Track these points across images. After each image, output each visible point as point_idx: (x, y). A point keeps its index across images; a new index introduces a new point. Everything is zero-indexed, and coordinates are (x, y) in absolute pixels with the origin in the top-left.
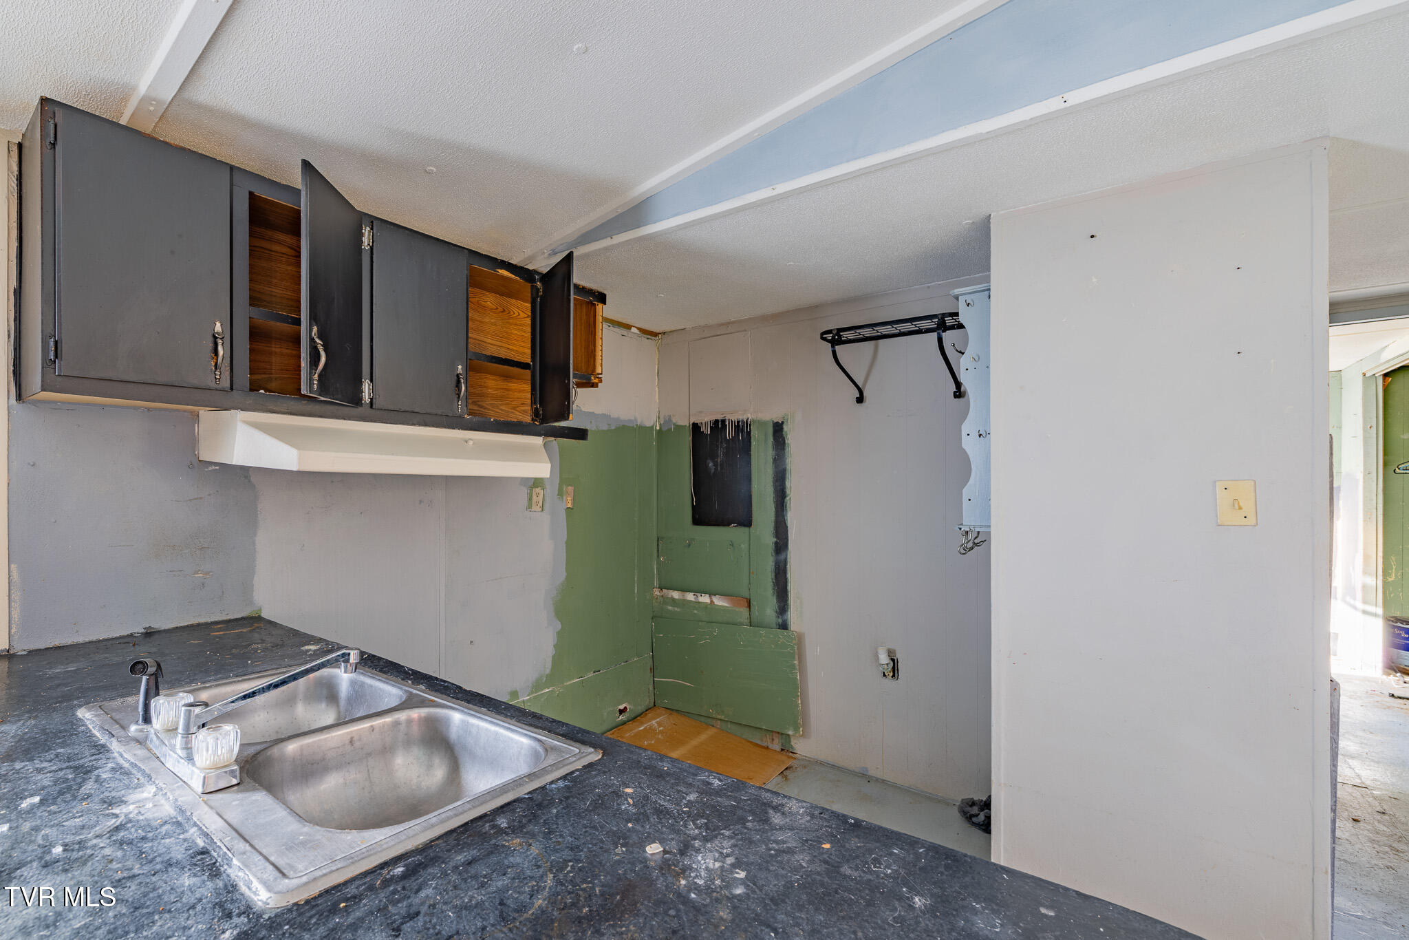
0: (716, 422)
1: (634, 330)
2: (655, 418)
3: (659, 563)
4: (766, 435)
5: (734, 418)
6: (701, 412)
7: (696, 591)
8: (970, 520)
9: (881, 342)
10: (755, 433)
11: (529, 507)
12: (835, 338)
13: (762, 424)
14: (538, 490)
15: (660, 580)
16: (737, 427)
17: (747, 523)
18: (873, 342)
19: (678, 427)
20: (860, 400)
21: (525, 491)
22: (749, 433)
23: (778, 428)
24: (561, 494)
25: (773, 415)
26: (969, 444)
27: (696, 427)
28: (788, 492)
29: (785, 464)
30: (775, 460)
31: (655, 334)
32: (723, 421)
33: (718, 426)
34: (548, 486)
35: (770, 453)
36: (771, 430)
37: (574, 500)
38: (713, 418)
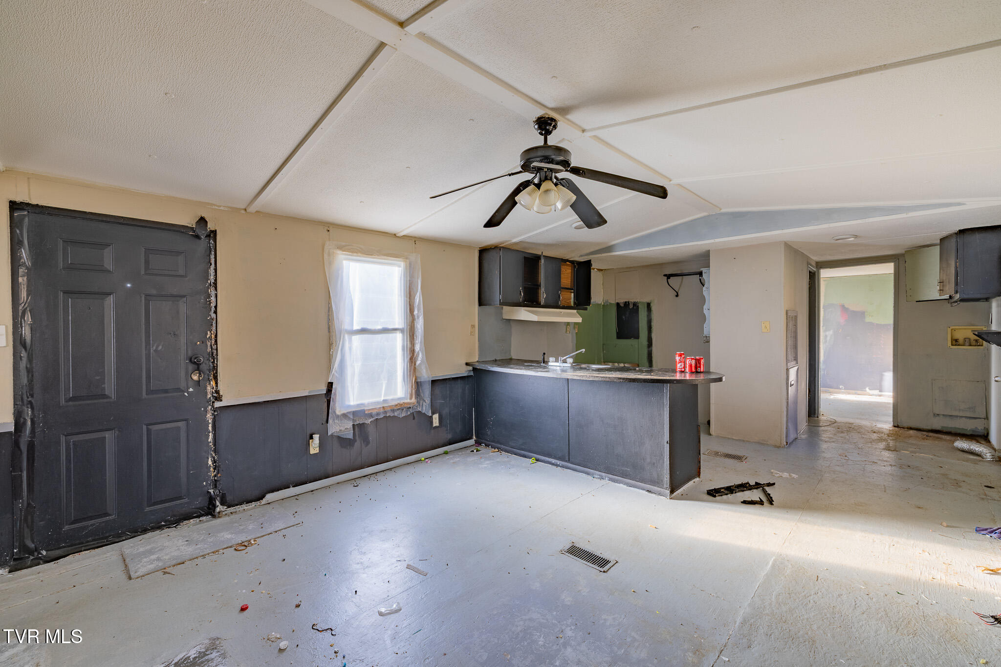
0: (626, 302)
1: (595, 270)
2: (602, 300)
3: (603, 353)
4: (644, 307)
5: (633, 301)
6: (620, 298)
7: (619, 363)
8: (705, 333)
9: (684, 277)
10: (640, 306)
11: (566, 332)
12: (669, 276)
13: (643, 303)
14: (568, 326)
15: (604, 359)
16: (633, 304)
17: (637, 337)
18: (681, 277)
19: (611, 304)
20: (677, 296)
21: (565, 327)
22: (638, 306)
23: (649, 305)
24: (574, 328)
25: (647, 300)
26: (705, 311)
27: (618, 304)
28: (652, 326)
29: (651, 317)
30: (647, 316)
31: (602, 270)
32: (628, 302)
33: (627, 304)
34: (571, 325)
35: (646, 313)
36: (646, 305)
37: (578, 330)
38: (625, 301)
